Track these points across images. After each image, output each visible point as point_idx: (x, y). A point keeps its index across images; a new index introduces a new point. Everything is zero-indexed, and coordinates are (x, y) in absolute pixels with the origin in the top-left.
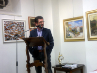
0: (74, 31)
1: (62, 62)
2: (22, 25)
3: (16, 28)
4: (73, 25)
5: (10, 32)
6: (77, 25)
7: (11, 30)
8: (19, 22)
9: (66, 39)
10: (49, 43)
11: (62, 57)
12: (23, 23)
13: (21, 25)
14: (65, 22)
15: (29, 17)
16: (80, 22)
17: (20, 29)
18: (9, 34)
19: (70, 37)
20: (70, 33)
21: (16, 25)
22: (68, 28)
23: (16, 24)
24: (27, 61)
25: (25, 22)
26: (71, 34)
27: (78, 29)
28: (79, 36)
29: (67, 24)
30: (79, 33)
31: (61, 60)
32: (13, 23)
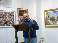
0: (53, 19)
2: (13, 15)
3: (8, 17)
4: (52, 14)
5: (3, 19)
6: (55, 14)
7: (4, 18)
8: (10, 12)
9: (46, 25)
10: (32, 29)
11: (43, 39)
12: (14, 13)
14: (46, 12)
15: (18, 9)
17: (11, 18)
18: (3, 21)
19: (50, 24)
20: (49, 21)
21: (8, 15)
22: (48, 17)
28: (57, 23)
29: (47, 14)
30: (57, 21)
31: (42, 41)
32: (6, 13)
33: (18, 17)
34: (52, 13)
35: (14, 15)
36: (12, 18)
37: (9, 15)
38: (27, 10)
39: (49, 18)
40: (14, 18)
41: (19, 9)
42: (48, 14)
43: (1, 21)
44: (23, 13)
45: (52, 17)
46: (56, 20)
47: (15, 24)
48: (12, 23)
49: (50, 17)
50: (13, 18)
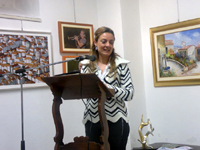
0: (180, 58)
1: (150, 141)
2: (43, 45)
3: (27, 51)
4: (178, 40)
6: (188, 41)
7: (13, 56)
8: (34, 35)
9: (159, 79)
11: (148, 129)
12: (46, 39)
13: (39, 44)
14: (156, 35)
15: (60, 23)
16: (196, 35)
17: (37, 57)
18: (8, 69)
19: (171, 75)
20: (169, 64)
21: (27, 45)
22: (163, 49)
23: (26, 40)
24: (55, 139)
25: (49, 37)
26: (172, 66)
27: (191, 53)
28: (195, 71)
29: (161, 39)
30: (194, 62)
31: (147, 135)
32: (18, 40)
33: (62, 52)
34: (178, 35)
35: (46, 47)
36: (41, 57)
37: (30, 47)
38: (90, 28)
39: (168, 55)
40: (47, 58)
41: (63, 25)
42: (164, 40)
43: (3, 65)
44: (76, 38)
45: (176, 51)
46: (191, 61)
47: (51, 75)
48: (41, 73)
49: (171, 51)
50: (45, 56)
